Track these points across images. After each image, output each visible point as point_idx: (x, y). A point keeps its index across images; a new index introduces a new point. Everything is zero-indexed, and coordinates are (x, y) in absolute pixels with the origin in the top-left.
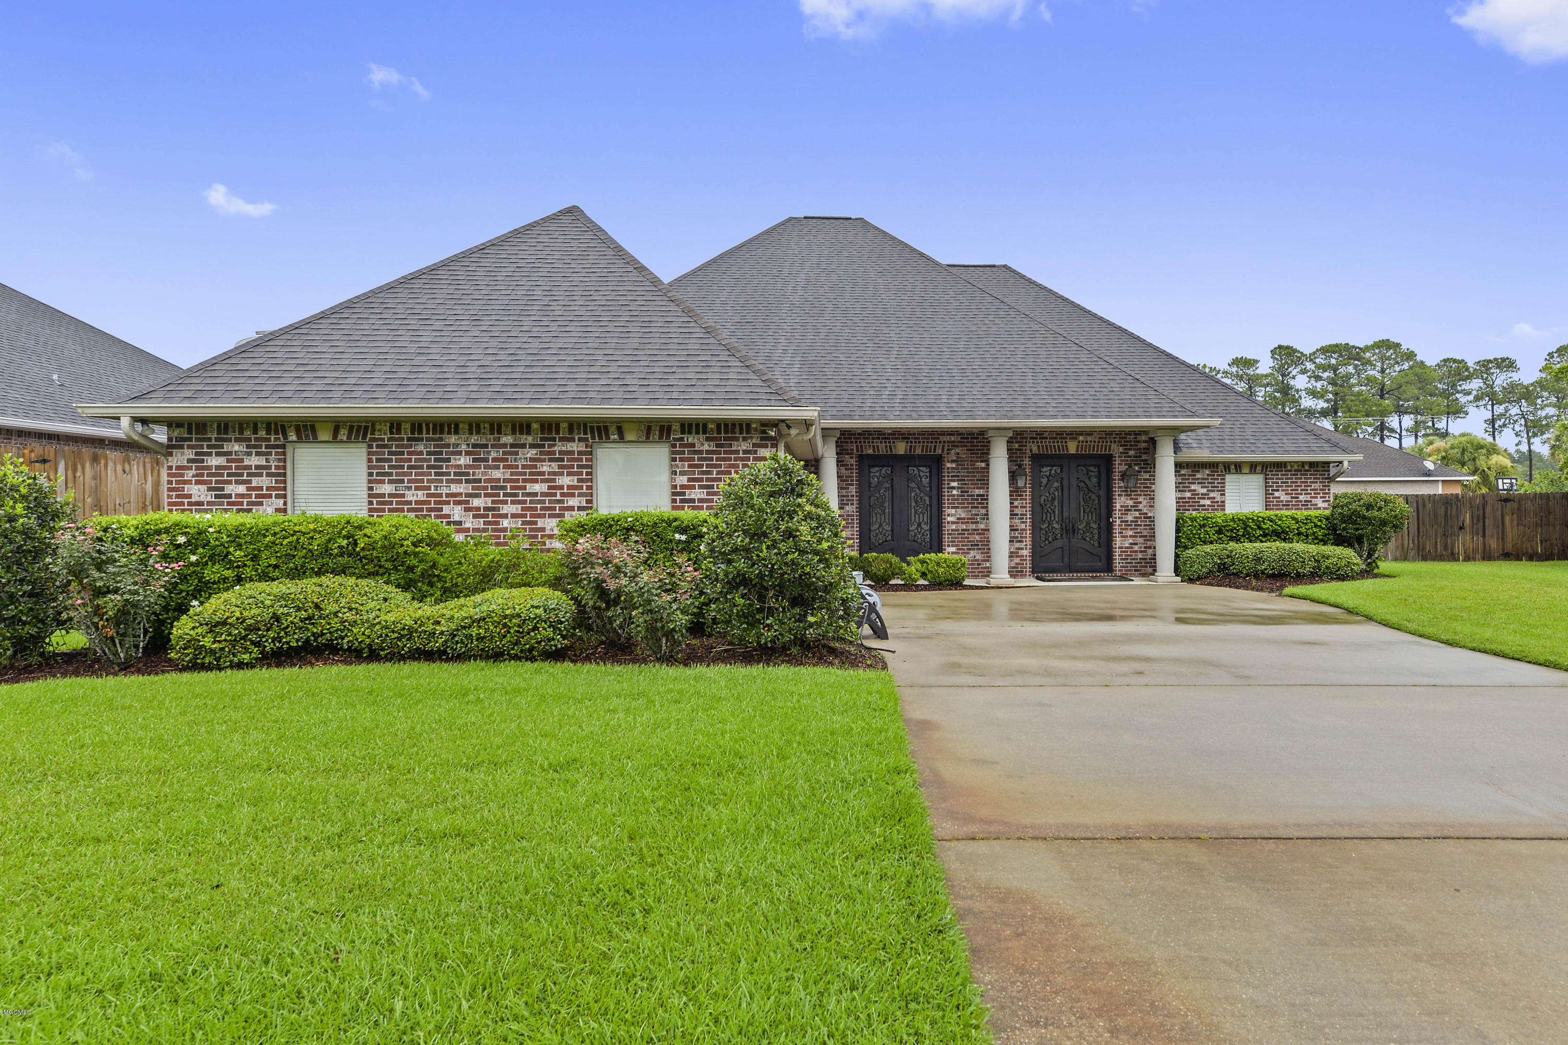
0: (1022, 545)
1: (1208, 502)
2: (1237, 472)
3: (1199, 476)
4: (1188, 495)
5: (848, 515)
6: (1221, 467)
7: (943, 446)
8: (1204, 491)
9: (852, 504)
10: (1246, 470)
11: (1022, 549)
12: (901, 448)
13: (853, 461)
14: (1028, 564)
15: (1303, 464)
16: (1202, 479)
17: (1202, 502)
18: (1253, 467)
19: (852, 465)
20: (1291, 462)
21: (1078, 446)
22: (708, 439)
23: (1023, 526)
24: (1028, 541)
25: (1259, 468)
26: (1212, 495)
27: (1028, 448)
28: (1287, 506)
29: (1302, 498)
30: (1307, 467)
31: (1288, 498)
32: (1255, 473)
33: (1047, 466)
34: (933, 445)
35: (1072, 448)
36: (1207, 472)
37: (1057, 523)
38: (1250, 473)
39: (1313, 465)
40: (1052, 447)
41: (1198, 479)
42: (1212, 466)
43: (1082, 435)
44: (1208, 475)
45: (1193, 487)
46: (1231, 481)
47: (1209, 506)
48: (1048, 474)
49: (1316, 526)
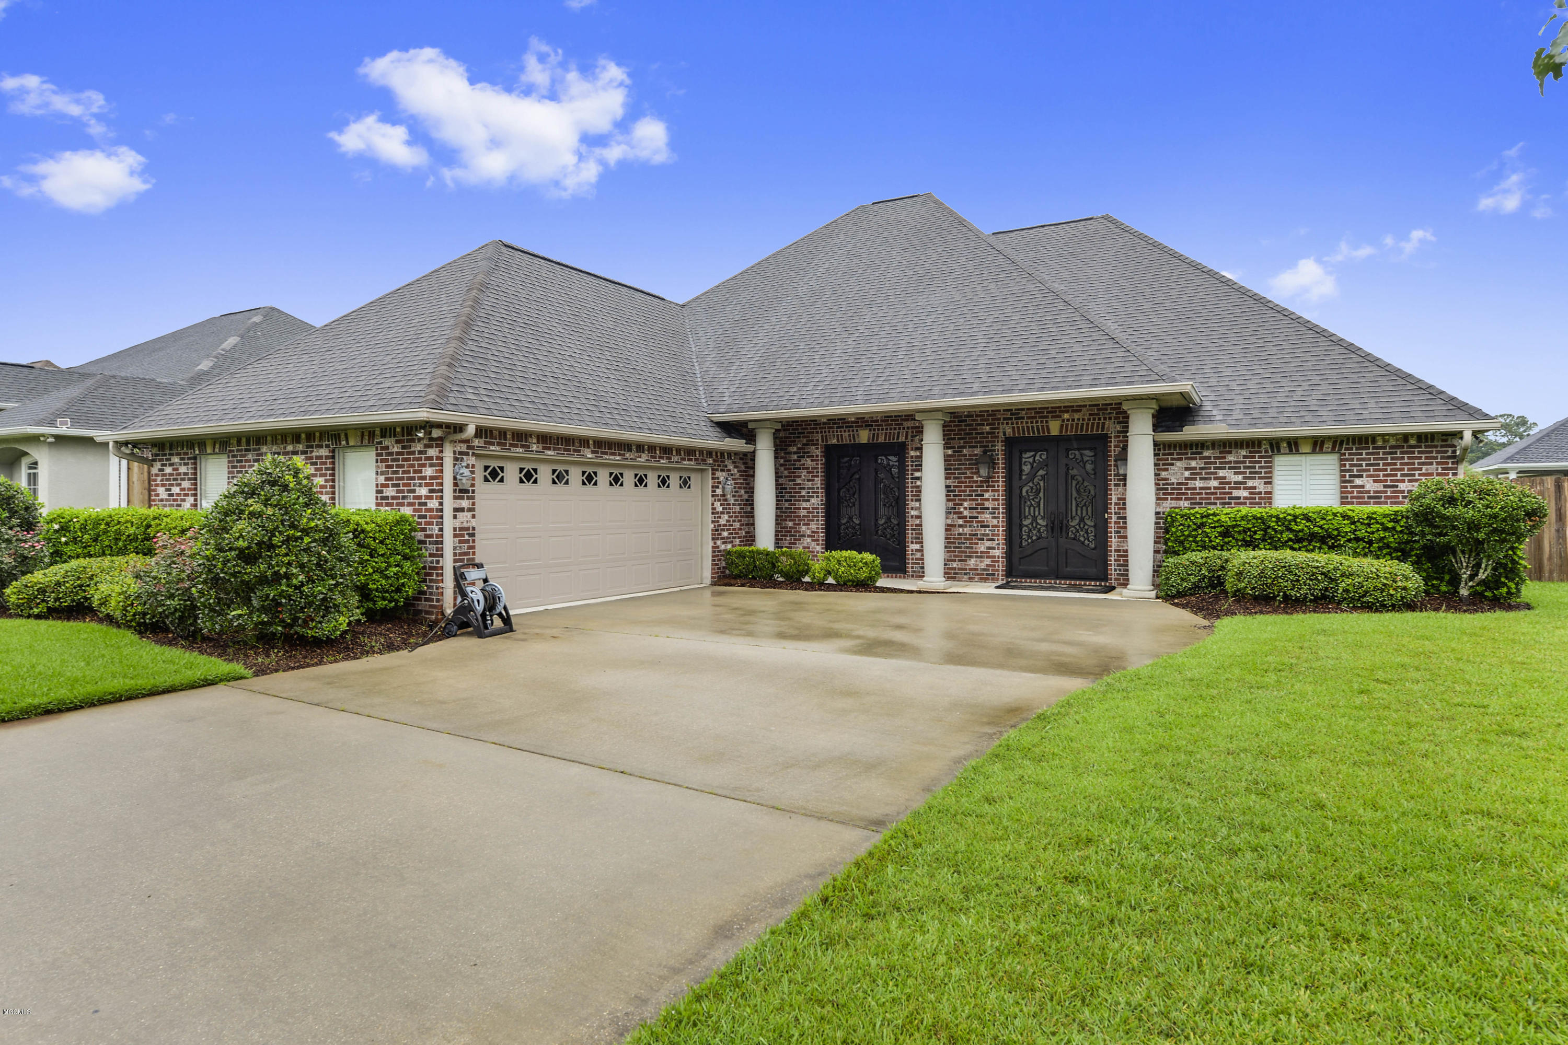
0: (994, 544)
1: (1245, 494)
2: (1291, 452)
3: (1230, 458)
4: (1214, 483)
5: (813, 508)
6: (1265, 446)
7: (907, 433)
8: (1239, 478)
9: (817, 497)
10: (1306, 448)
11: (993, 548)
12: (864, 436)
13: (818, 452)
14: (1001, 566)
15: (1406, 437)
16: (1236, 462)
17: (1236, 493)
18: (1318, 444)
19: (817, 456)
20: (1383, 435)
21: (1062, 426)
22: (397, 442)
23: (995, 522)
24: (1001, 539)
25: (1328, 446)
26: (1250, 483)
27: (1001, 430)
28: (1376, 498)
29: (1402, 486)
30: (1413, 442)
31: (1379, 487)
32: (1321, 451)
33: (1030, 451)
34: (896, 432)
35: (1054, 428)
36: (1244, 452)
37: (1043, 518)
38: (1314, 452)
39: (1423, 438)
40: (1028, 428)
41: (1230, 462)
42: (1252, 444)
43: (1067, 412)
44: (1245, 457)
45: (1221, 473)
46: (1283, 465)
47: (1245, 498)
48: (1031, 460)
49: (1386, 529)
